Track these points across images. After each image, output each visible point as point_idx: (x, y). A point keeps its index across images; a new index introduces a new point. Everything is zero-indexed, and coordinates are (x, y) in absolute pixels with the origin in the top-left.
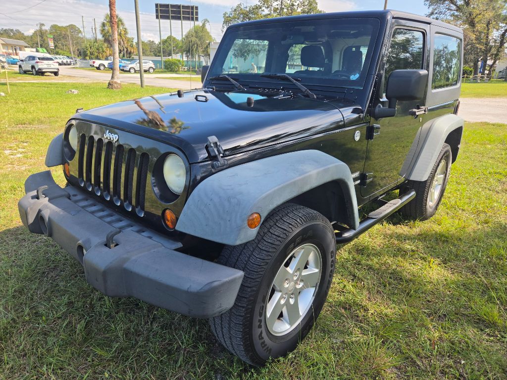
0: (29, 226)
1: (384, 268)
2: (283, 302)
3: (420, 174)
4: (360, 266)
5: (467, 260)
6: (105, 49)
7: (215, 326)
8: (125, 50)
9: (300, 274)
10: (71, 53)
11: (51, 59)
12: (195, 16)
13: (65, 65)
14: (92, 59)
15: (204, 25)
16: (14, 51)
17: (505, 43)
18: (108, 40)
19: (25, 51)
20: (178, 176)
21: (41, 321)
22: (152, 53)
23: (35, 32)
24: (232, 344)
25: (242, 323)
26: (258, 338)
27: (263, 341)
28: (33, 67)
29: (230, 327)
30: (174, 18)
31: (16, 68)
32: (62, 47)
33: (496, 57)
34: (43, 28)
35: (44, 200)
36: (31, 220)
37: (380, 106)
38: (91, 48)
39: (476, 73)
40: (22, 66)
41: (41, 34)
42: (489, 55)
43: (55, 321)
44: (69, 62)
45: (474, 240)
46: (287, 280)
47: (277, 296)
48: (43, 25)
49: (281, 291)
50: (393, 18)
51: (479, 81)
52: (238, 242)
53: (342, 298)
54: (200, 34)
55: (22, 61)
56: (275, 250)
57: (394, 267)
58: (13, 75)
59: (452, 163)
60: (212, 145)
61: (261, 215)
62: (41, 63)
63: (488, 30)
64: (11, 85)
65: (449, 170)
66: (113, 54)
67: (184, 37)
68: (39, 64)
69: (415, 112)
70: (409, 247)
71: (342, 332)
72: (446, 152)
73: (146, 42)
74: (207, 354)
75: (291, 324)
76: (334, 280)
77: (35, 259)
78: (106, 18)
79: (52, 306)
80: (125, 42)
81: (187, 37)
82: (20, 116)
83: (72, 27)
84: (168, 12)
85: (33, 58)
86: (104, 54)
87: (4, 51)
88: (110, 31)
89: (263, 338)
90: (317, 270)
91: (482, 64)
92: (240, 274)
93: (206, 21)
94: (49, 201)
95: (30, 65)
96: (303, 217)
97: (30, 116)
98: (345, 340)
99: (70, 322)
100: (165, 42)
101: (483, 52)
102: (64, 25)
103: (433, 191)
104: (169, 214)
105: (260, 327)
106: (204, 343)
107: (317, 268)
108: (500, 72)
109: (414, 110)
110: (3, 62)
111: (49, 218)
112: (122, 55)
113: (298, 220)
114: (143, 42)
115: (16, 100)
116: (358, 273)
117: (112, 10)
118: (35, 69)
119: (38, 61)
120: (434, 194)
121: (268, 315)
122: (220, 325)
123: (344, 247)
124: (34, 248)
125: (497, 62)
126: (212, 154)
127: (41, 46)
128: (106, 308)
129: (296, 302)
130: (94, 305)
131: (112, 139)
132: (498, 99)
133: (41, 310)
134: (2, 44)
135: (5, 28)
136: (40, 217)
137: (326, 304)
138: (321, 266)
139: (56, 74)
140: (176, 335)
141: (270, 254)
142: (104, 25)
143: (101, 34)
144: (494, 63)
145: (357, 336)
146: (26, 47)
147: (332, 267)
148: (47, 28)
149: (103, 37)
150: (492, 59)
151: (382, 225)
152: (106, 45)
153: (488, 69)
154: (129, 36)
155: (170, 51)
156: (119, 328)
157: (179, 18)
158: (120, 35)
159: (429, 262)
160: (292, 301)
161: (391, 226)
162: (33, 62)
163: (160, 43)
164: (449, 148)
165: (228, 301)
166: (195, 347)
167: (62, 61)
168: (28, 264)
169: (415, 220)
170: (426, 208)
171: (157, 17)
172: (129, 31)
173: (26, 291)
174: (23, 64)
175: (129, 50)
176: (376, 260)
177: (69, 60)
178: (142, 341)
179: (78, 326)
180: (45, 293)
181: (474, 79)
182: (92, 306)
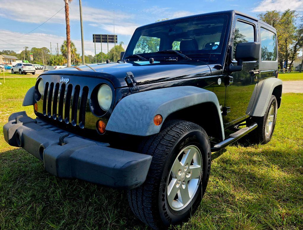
0: (9, 141)
1: (242, 172)
2: (178, 186)
3: (259, 112)
4: (226, 171)
5: (296, 166)
6: (63, 60)
7: (132, 202)
8: (75, 60)
9: (189, 167)
10: (43, 63)
11: (31, 65)
12: (115, 41)
13: (39, 69)
14: (55, 65)
15: (121, 45)
16: (10, 62)
17: (297, 51)
18: (65, 55)
19: (16, 62)
20: (107, 99)
21: (13, 207)
22: (90, 62)
23: (23, 51)
24: (144, 214)
25: (151, 196)
26: (162, 209)
27: (165, 211)
28: (20, 70)
29: (143, 201)
30: (103, 42)
31: (10, 71)
32: (38, 60)
33: (293, 59)
34: (28, 49)
35: (20, 124)
36: (11, 136)
37: (232, 65)
38: (55, 59)
39: (282, 68)
40: (14, 69)
41: (26, 53)
42: (288, 58)
43: (22, 207)
44: (41, 68)
45: (298, 155)
46: (180, 170)
47: (174, 181)
48: (27, 48)
49: (176, 178)
50: (236, 14)
51: (284, 73)
52: (148, 134)
53: (216, 190)
54: (119, 50)
55: (14, 66)
56: (171, 145)
57: (249, 171)
58: (8, 75)
59: (278, 109)
60: (129, 77)
61: (163, 116)
62: (25, 67)
63: (286, 44)
64: (6, 79)
65: (276, 112)
66: (67, 62)
67: (109, 52)
68: (24, 68)
69: (253, 72)
70: (256, 159)
71: (218, 212)
72: (274, 100)
73: (87, 56)
74: (126, 227)
75: (184, 203)
76: (210, 179)
77: (12, 170)
78: (64, 43)
79: (21, 197)
80: (75, 56)
81: (111, 52)
82: (10, 95)
83: (44, 49)
84: (100, 38)
85: (21, 65)
86: (62, 62)
87: (4, 62)
88: (67, 50)
89: (165, 209)
90: (199, 166)
91: (285, 63)
92: (150, 157)
93: (122, 43)
94: (23, 124)
95: (18, 69)
96: (189, 126)
97: (16, 94)
98: (222, 216)
99: (32, 208)
100: (98, 56)
101: (285, 56)
102: (40, 48)
103: (268, 125)
104: (101, 123)
105: (163, 200)
106: (124, 219)
107: (199, 164)
108: (296, 67)
109: (252, 71)
110: (3, 68)
111: (22, 134)
112: (72, 63)
113: (186, 127)
114: (85, 56)
115: (8, 87)
116: (225, 175)
117: (68, 36)
118: (21, 71)
119: (23, 66)
120: (269, 127)
121: (169, 194)
122: (135, 199)
123: (214, 160)
124: (11, 163)
125: (294, 61)
126: (129, 83)
127: (26, 59)
128: (57, 198)
129: (187, 188)
130: (49, 196)
131: (65, 82)
132: (297, 81)
133: (14, 199)
134: (3, 58)
135: (5, 50)
136: (16, 134)
137: (205, 194)
138: (202, 163)
139: (33, 73)
140: (105, 214)
141: (168, 147)
142: (63, 46)
143: (61, 51)
144: (292, 62)
145: (229, 213)
146: (17, 60)
147: (209, 164)
148: (29, 49)
149: (62, 53)
150: (290, 60)
151: (238, 147)
152: (63, 57)
153: (289, 66)
154: (77, 53)
155: (101, 61)
156: (66, 210)
157: (106, 42)
158: (72, 51)
159: (272, 168)
160: (184, 187)
161: (243, 148)
162: (20, 67)
163: (95, 56)
164: (275, 98)
165: (142, 177)
166: (118, 222)
167: (38, 67)
168: (7, 173)
169: (258, 144)
170: (264, 135)
171: (94, 41)
172: (77, 49)
173: (4, 189)
174: (14, 68)
175: (77, 60)
176: (236, 167)
177: (42, 67)
178: (81, 218)
179: (38, 209)
180: (17, 190)
181: (281, 72)
182: (48, 197)
